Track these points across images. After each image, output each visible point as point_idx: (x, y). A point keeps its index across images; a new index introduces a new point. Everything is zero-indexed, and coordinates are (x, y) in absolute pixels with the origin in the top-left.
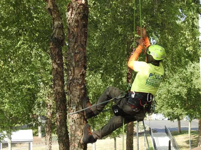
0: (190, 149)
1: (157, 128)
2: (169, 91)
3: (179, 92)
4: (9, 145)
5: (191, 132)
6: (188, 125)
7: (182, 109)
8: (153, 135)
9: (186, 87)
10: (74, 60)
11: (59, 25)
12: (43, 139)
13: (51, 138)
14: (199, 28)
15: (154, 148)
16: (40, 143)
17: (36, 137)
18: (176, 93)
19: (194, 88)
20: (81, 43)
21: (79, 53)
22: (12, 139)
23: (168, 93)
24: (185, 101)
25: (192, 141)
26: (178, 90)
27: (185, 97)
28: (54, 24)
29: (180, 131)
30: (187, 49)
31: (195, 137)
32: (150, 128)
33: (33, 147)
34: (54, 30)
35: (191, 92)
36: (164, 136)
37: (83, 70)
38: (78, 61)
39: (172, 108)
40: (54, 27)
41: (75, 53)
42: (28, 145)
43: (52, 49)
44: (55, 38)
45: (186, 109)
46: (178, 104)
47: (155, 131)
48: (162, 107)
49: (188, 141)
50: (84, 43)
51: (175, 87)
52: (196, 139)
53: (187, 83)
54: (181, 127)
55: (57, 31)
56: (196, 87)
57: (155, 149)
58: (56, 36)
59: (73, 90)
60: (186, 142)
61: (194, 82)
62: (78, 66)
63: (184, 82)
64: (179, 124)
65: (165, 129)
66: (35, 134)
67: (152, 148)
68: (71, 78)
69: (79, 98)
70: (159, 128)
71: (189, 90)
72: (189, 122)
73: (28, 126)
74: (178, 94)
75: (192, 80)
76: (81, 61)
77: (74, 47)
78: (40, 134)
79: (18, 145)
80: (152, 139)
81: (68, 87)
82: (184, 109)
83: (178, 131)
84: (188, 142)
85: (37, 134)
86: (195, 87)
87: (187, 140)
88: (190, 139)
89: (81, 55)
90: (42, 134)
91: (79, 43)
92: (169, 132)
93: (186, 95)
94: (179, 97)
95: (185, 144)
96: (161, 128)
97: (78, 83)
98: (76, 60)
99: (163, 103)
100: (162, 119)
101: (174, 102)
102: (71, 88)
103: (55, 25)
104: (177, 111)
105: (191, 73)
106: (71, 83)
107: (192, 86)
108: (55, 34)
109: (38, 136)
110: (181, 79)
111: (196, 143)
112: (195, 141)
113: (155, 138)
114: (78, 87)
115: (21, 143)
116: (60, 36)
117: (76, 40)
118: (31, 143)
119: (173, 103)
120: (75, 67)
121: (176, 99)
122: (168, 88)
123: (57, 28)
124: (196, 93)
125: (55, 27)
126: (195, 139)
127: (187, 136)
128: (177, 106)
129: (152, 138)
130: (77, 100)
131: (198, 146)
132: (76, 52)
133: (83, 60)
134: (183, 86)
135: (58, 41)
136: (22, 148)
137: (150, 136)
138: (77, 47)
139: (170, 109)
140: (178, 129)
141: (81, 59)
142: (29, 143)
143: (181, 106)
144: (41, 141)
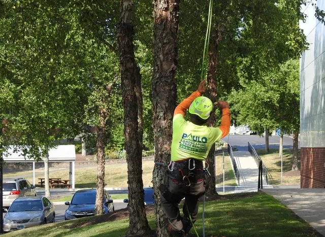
0: (282, 173)
1: (238, 145)
2: (255, 96)
3: (269, 98)
4: (46, 165)
5: (284, 151)
6: (279, 142)
7: (273, 121)
8: (232, 154)
9: (279, 91)
10: (162, 52)
11: (129, 6)
12: (88, 158)
13: (104, 155)
14: (305, 17)
15: (234, 171)
16: (83, 163)
17: (78, 155)
18: (265, 99)
19: (289, 93)
20: (171, 30)
21: (169, 43)
22: (49, 157)
23: (255, 99)
24: (276, 110)
25: (284, 163)
26: (268, 95)
27: (277, 105)
28: (122, 5)
29: (268, 149)
30: (287, 43)
31: (288, 157)
32: (228, 145)
33: (75, 167)
34: (123, 13)
35: (285, 98)
36: (247, 155)
37: (173, 65)
38: (167, 54)
39: (260, 119)
40: (122, 9)
41: (164, 44)
42: (68, 165)
43: (120, 38)
44: (124, 24)
45: (278, 121)
46: (267, 114)
47: (235, 149)
48: (246, 117)
49: (280, 162)
50: (175, 30)
51: (264, 91)
52: (289, 160)
53: (280, 87)
54: (270, 144)
55: (127, 14)
56: (292, 92)
57: (236, 172)
58: (125, 22)
59: (160, 92)
60: (275, 164)
61: (290, 85)
62: (167, 60)
63: (276, 84)
64: (267, 140)
65: (249, 146)
66: (78, 151)
67: (231, 171)
68: (158, 76)
69: (167, 101)
70: (241, 146)
71: (283, 95)
72: (281, 138)
73: (69, 141)
74: (269, 100)
75: (286, 82)
76: (170, 54)
77: (162, 35)
78: (84, 151)
79: (56, 165)
80: (231, 159)
81: (154, 87)
82: (275, 120)
83: (266, 149)
84: (279, 164)
85: (80, 151)
86: (290, 91)
87: (278, 160)
88: (282, 160)
89: (171, 46)
90: (87, 152)
91: (168, 30)
92: (254, 151)
93: (278, 102)
94: (268, 105)
95: (276, 167)
96: (244, 145)
97: (167, 82)
98: (165, 53)
99: (248, 112)
100: (242, 134)
101: (263, 110)
102: (157, 89)
103: (124, 7)
104: (266, 122)
105: (286, 73)
106: (157, 82)
107: (286, 90)
108: (123, 18)
109: (81, 153)
110: (271, 80)
111: (289, 165)
112: (288, 162)
113: (235, 158)
114: (167, 88)
115: (59, 162)
116: (131, 21)
117: (165, 25)
118: (73, 163)
119: (261, 112)
120: (164, 61)
121: (265, 107)
122: (254, 92)
123: (127, 10)
124: (291, 99)
125: (124, 9)
126: (287, 160)
127: (278, 157)
128: (266, 116)
129: (231, 157)
130: (165, 104)
131: (293, 168)
132: (165, 41)
133: (173, 52)
134: (275, 90)
135: (127, 28)
136: (60, 169)
137: (228, 155)
138: (166, 35)
139: (257, 120)
140: (266, 146)
141: (171, 51)
142: (71, 163)
143: (271, 116)
144: (85, 160)
